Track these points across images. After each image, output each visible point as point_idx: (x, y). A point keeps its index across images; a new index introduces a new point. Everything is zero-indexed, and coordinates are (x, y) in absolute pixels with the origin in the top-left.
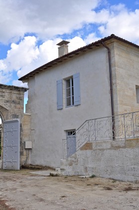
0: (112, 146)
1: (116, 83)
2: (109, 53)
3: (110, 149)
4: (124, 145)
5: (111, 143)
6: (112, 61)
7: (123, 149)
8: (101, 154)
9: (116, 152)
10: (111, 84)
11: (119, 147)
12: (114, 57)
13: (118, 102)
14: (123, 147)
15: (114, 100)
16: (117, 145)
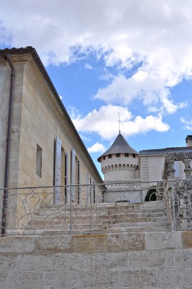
0: (38, 247)
1: (18, 131)
2: (12, 76)
3: (32, 253)
4: (68, 246)
5: (36, 241)
6: (16, 92)
7: (65, 255)
8: (6, 263)
9: (49, 261)
10: (9, 132)
11: (56, 250)
12: (21, 85)
13: (20, 165)
14: (65, 251)
15: (12, 160)
16: (49, 246)
